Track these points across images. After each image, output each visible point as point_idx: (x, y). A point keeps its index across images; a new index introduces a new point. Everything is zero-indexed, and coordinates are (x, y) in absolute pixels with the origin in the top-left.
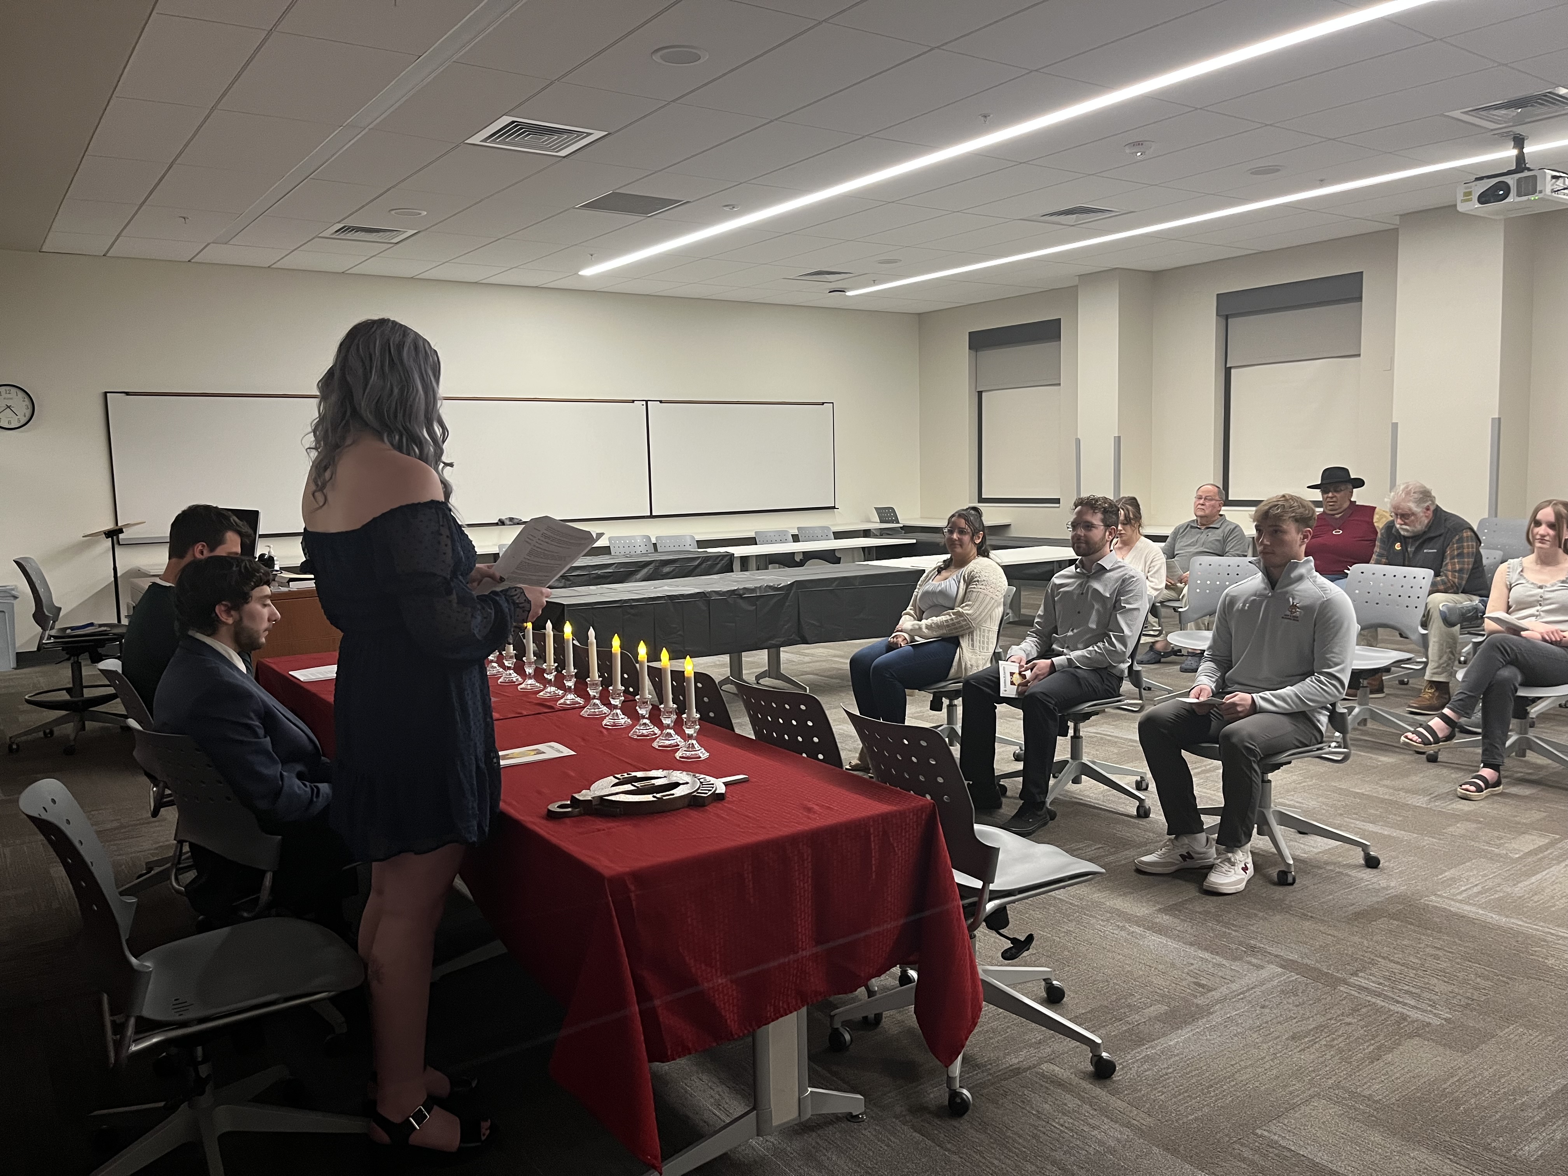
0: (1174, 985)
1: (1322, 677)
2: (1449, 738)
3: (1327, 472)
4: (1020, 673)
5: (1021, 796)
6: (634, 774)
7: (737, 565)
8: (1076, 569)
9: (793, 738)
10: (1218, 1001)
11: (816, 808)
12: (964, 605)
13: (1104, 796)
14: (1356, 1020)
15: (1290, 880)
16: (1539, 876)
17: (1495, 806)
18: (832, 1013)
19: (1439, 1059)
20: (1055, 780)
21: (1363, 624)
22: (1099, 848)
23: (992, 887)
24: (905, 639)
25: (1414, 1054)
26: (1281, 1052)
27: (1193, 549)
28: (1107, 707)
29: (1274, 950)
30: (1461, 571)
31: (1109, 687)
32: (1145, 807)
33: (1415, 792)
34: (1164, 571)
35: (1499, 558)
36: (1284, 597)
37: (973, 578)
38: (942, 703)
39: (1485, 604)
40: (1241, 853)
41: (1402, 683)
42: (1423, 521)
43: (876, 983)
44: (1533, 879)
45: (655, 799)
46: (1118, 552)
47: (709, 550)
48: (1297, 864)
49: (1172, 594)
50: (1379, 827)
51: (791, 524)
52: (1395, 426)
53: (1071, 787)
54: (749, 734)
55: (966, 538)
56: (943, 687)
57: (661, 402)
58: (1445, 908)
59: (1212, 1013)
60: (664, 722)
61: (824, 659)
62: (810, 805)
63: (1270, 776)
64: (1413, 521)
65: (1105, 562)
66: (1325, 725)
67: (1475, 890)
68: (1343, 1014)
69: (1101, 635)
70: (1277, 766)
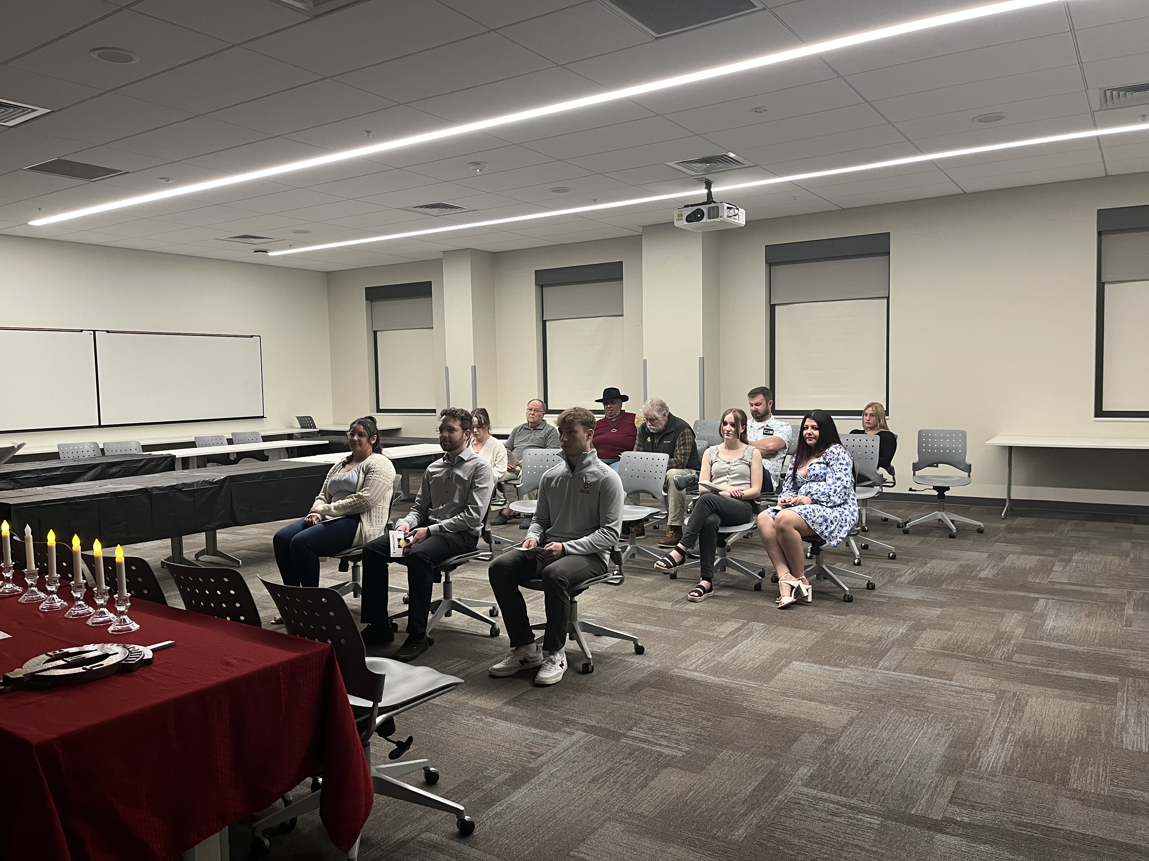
0: (515, 757)
1: (605, 530)
2: (682, 562)
3: (606, 392)
4: (405, 539)
5: (408, 630)
6: (65, 650)
7: (178, 465)
8: (444, 461)
9: (218, 605)
10: (546, 763)
11: (234, 661)
12: (363, 489)
13: (468, 624)
14: (631, 761)
15: (590, 669)
16: (736, 648)
17: (710, 604)
18: (254, 825)
19: (682, 779)
20: (433, 615)
21: (630, 491)
22: (464, 663)
23: (380, 705)
24: (318, 518)
25: (668, 779)
26: (585, 792)
27: (525, 444)
28: (470, 558)
29: (581, 720)
30: (685, 454)
31: (469, 544)
32: (496, 628)
33: (664, 600)
34: (506, 460)
35: (706, 446)
36: (582, 475)
37: (370, 469)
38: (348, 565)
39: (698, 474)
40: (558, 655)
41: (655, 528)
42: (662, 422)
43: (290, 795)
44: (733, 651)
45: (85, 671)
46: (475, 447)
47: (153, 453)
48: (594, 657)
49: (513, 475)
50: (643, 626)
51: (226, 430)
52: (645, 361)
53: (445, 619)
54: (180, 606)
55: (364, 440)
56: (348, 553)
57: (108, 332)
58: (683, 676)
59: (540, 773)
60: (97, 602)
61: (256, 536)
62: (229, 660)
63: (576, 598)
64: (656, 423)
65: (464, 455)
66: (608, 561)
67: (700, 661)
68: (623, 758)
69: (462, 508)
70: (580, 591)
